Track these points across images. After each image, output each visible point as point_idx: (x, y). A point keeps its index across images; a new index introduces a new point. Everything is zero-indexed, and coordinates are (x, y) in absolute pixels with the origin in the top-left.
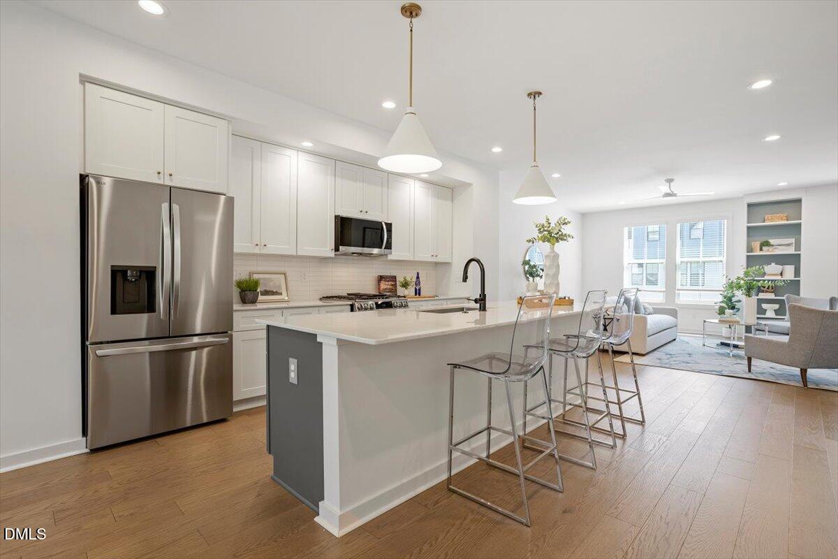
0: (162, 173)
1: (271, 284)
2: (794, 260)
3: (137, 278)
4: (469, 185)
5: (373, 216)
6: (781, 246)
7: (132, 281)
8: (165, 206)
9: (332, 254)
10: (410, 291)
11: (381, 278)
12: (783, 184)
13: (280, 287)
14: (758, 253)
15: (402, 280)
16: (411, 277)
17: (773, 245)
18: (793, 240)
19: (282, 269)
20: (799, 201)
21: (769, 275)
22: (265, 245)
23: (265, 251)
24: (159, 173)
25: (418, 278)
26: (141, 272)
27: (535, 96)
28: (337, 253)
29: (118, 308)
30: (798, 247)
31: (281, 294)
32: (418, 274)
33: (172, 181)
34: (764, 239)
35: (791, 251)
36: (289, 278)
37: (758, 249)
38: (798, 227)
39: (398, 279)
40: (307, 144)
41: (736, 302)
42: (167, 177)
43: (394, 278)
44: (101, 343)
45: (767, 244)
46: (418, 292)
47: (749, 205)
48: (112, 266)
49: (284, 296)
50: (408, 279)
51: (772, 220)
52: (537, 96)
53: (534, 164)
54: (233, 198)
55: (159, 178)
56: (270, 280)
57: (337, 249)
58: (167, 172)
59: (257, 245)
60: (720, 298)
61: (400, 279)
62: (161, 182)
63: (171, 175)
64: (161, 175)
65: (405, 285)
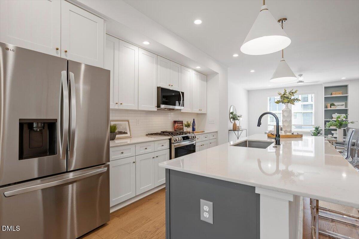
0: (59, 49)
1: (121, 127)
2: (345, 111)
3: (42, 128)
4: (217, 73)
5: (175, 88)
6: (339, 106)
7: (37, 131)
8: (64, 73)
9: (155, 109)
10: (190, 129)
11: (175, 122)
12: (344, 78)
13: (126, 129)
14: (329, 109)
15: (186, 123)
16: (191, 121)
17: (335, 105)
18: (344, 103)
19: (126, 118)
20: (346, 86)
21: (334, 118)
22: (121, 104)
23: (121, 107)
24: (57, 49)
25: (194, 122)
26: (44, 123)
27: (282, 21)
28: (158, 108)
29: (25, 154)
30: (346, 106)
31: (126, 133)
32: (194, 120)
33: (66, 56)
34: (332, 103)
35: (343, 108)
36: (130, 124)
37: (330, 107)
38: (347, 97)
39: (184, 123)
40: (146, 43)
41: (320, 130)
42: (63, 53)
43: (181, 122)
44: (9, 185)
45: (333, 105)
46: (194, 130)
47: (325, 88)
48: (20, 120)
49: (128, 135)
50: (189, 122)
51: (336, 94)
52: (284, 21)
53: (282, 59)
54: (110, 71)
55: (57, 53)
56: (121, 125)
57: (158, 106)
58: (63, 50)
59: (117, 103)
60: (314, 129)
61: (185, 123)
62: (59, 56)
63: (66, 52)
64: (59, 51)
65: (188, 126)
